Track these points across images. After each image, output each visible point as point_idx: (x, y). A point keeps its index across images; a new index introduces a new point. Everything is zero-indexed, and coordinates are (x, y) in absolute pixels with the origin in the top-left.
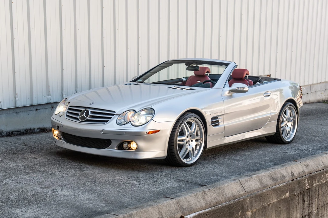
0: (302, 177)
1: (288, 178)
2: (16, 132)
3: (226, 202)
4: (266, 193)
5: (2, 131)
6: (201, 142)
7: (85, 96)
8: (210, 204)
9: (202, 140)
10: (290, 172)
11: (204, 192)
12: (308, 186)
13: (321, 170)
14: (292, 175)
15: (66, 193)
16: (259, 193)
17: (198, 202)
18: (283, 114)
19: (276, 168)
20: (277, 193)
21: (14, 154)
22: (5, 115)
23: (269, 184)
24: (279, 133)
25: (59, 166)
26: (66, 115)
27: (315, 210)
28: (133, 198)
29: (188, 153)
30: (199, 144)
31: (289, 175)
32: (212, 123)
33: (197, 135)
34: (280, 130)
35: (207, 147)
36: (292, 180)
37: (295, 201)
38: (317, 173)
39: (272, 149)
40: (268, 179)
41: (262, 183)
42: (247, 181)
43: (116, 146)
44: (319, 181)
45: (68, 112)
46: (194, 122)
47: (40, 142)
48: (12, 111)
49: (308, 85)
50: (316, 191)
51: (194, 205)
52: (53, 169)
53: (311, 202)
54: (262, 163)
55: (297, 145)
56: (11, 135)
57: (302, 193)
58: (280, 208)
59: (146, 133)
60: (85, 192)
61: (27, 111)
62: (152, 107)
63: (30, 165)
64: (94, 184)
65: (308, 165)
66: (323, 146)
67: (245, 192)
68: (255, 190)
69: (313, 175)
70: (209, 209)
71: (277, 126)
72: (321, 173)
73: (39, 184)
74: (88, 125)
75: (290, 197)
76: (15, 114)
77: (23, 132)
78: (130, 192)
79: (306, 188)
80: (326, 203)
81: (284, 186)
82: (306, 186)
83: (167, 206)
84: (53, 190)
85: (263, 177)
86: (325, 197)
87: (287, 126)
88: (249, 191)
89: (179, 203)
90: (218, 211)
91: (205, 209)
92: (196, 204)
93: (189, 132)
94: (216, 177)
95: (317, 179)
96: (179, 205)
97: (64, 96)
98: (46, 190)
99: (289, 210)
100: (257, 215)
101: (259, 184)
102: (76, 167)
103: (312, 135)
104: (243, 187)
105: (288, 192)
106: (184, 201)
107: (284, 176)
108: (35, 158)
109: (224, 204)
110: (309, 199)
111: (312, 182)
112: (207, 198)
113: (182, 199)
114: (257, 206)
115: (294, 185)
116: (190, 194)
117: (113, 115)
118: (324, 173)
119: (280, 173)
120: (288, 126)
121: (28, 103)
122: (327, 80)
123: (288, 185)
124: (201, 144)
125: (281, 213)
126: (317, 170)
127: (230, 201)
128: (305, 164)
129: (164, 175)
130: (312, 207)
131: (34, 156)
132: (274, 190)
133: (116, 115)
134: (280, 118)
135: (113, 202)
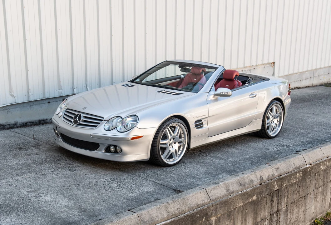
0: (271, 180)
1: (256, 182)
2: (30, 122)
3: (189, 212)
4: (232, 199)
5: (17, 122)
6: (185, 143)
7: (83, 98)
8: (173, 215)
9: (185, 142)
10: (259, 177)
11: (168, 203)
12: (277, 187)
13: (291, 172)
14: (261, 179)
15: (48, 198)
16: (226, 198)
17: (160, 214)
18: (269, 111)
19: (246, 173)
20: (244, 198)
21: (20, 148)
22: (19, 108)
23: (235, 190)
24: (265, 129)
25: (55, 164)
26: (64, 117)
27: (284, 207)
28: (106, 205)
29: (171, 154)
30: (183, 145)
31: (258, 179)
32: (196, 126)
33: (180, 137)
34: (265, 126)
35: (191, 148)
36: (260, 184)
37: (263, 202)
38: (287, 175)
39: (256, 145)
40: (235, 185)
41: (229, 190)
42: (213, 189)
43: (104, 148)
44: (289, 181)
45: (65, 114)
46: (177, 126)
47: (48, 135)
48: (25, 105)
49: (312, 70)
50: (285, 191)
51: (155, 217)
52: (47, 169)
53: (279, 200)
54: (240, 162)
55: (281, 140)
56: (25, 126)
57: (271, 195)
58: (247, 210)
59: (129, 139)
60: (65, 197)
61: (40, 104)
62: (136, 115)
63: (28, 163)
64: (77, 187)
65: (279, 167)
66: (305, 142)
67: (210, 200)
68: (220, 197)
69: (283, 177)
70: (170, 220)
71: (262, 123)
72: (291, 175)
73: (28, 187)
74: (80, 128)
75: (258, 199)
76: (29, 107)
77: (37, 123)
78: (107, 198)
79: (275, 190)
80: (296, 200)
81: (251, 191)
82: (274, 188)
83: (128, 221)
84: (38, 194)
85: (231, 184)
86: (295, 195)
87: (272, 122)
88: (214, 198)
89: (140, 217)
90: (180, 220)
91: (167, 220)
92: (158, 217)
93: (172, 136)
94: (192, 180)
95: (287, 180)
96: (140, 218)
97: (74, 89)
98: (32, 194)
99: (257, 210)
100: (222, 219)
101: (225, 191)
102: (69, 165)
103: (299, 128)
104: (208, 195)
105: (256, 195)
106: (145, 215)
107: (252, 181)
108: (37, 155)
109: (187, 213)
110: (278, 198)
111: (281, 183)
112: (169, 210)
113: (144, 213)
114: (222, 211)
115: (262, 188)
116: (153, 207)
117: (102, 120)
118: (294, 174)
119: (249, 178)
120: (274, 122)
121: (41, 97)
122: (330, 65)
123: (255, 189)
124: (184, 145)
125: (248, 214)
126: (288, 172)
127: (193, 210)
128: (276, 167)
129: (145, 177)
130: (281, 205)
131: (36, 152)
132: (240, 195)
133: (104, 121)
134: (266, 116)
135: (86, 210)
